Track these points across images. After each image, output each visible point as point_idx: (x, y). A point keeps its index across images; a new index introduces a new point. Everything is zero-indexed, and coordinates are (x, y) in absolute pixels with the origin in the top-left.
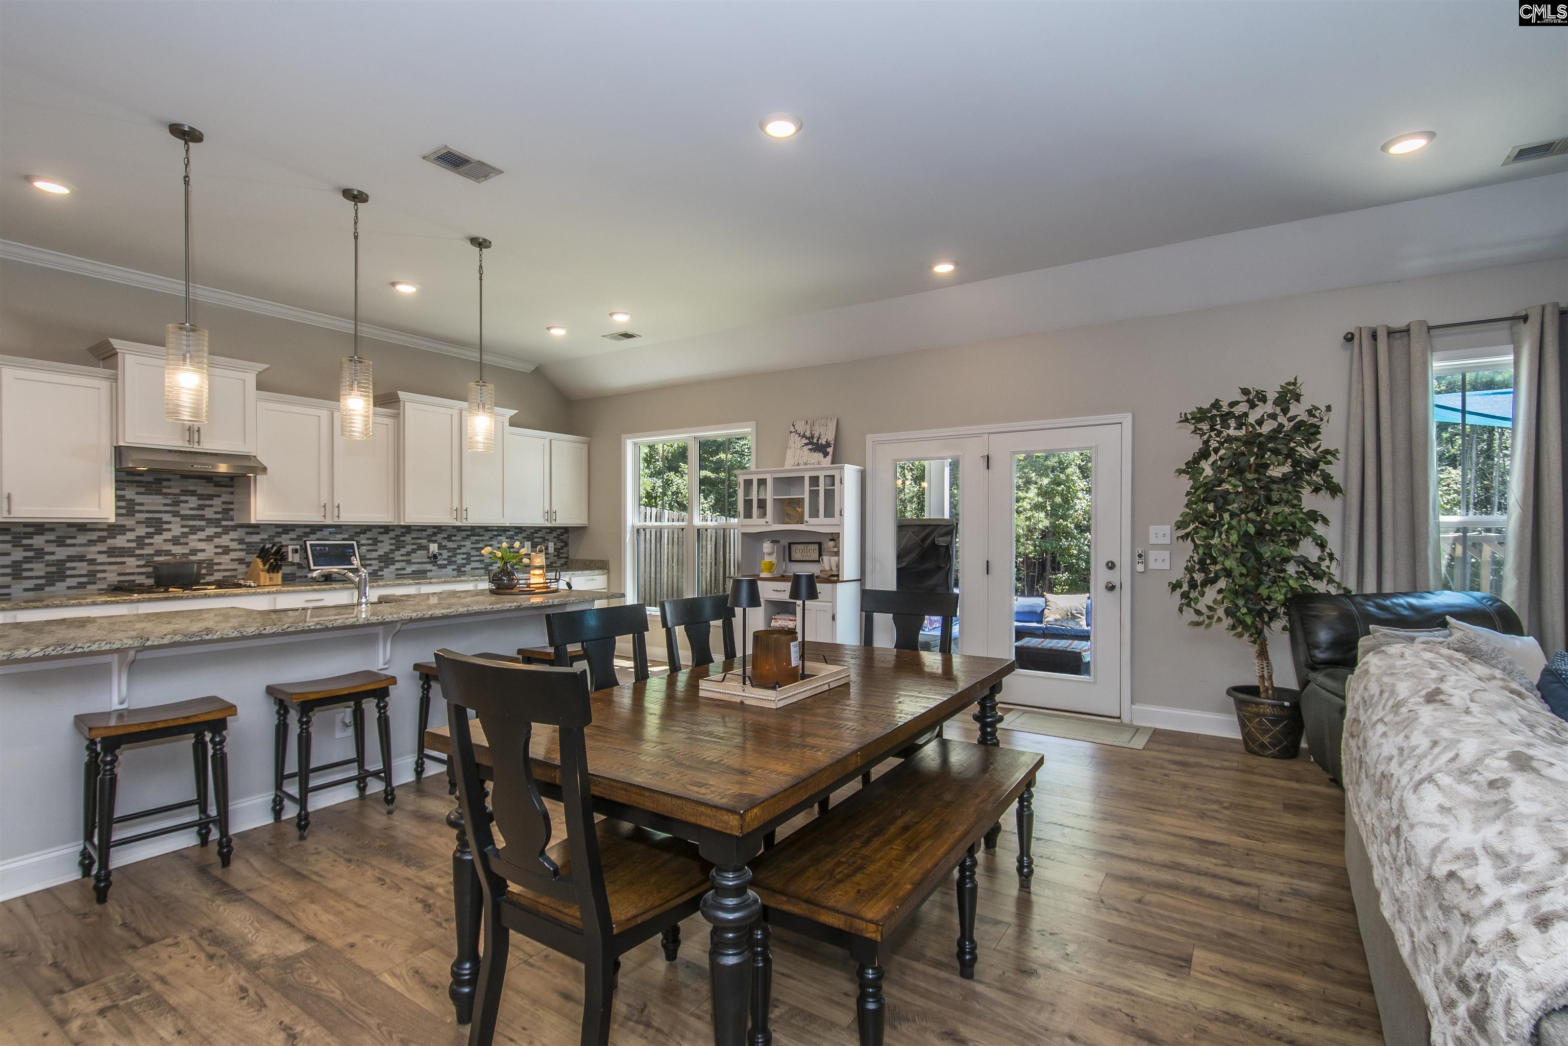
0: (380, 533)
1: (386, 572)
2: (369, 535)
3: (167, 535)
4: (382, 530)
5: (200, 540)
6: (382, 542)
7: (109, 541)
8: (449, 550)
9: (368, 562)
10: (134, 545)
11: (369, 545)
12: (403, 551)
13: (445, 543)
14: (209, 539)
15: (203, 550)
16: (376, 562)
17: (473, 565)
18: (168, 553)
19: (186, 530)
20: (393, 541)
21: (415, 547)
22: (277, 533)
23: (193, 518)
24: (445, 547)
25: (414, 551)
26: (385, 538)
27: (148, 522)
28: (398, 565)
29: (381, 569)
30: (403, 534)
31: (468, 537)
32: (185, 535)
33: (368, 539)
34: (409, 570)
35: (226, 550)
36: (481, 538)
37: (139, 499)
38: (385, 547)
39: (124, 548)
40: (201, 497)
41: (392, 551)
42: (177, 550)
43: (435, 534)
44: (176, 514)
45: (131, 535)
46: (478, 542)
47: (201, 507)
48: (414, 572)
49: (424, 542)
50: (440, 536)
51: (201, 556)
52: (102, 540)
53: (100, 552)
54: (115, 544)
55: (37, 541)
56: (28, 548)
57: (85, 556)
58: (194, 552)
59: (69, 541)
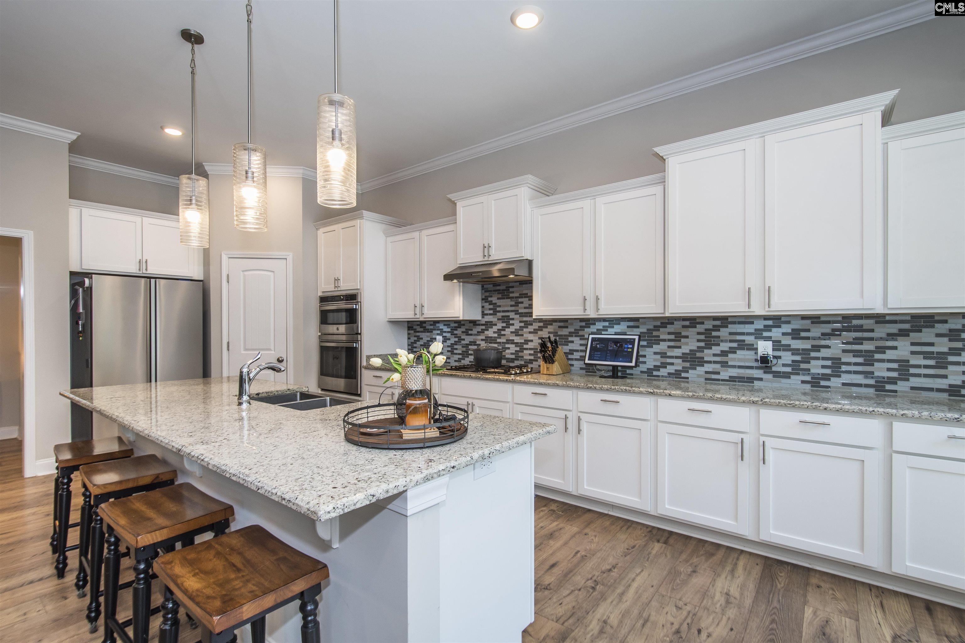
0: (684, 327)
1: (691, 374)
2: (670, 328)
3: (512, 329)
4: (687, 323)
5: (530, 333)
6: (687, 337)
7: (486, 332)
8: (796, 352)
9: (669, 360)
10: (496, 335)
11: (669, 340)
12: (716, 350)
13: (786, 341)
14: (535, 332)
15: (532, 341)
16: (680, 361)
17: (846, 378)
18: (512, 342)
19: (522, 324)
20: (702, 337)
21: (735, 345)
23: (525, 315)
24: (787, 348)
25: (733, 351)
26: (691, 332)
27: (503, 319)
28: (708, 367)
29: (686, 370)
30: (717, 328)
32: (521, 328)
33: (669, 333)
34: (725, 374)
36: (866, 335)
37: (499, 302)
38: (690, 344)
39: (492, 337)
40: (530, 298)
41: (700, 349)
42: (517, 339)
43: (768, 328)
44: (517, 312)
45: (495, 328)
46: (859, 341)
47: (531, 307)
48: (732, 379)
49: (749, 339)
50: (776, 333)
51: (530, 345)
52: (483, 331)
53: (482, 340)
54: (488, 334)
55: (459, 332)
56: (456, 336)
57: (476, 342)
58: (527, 342)
59: (470, 332)
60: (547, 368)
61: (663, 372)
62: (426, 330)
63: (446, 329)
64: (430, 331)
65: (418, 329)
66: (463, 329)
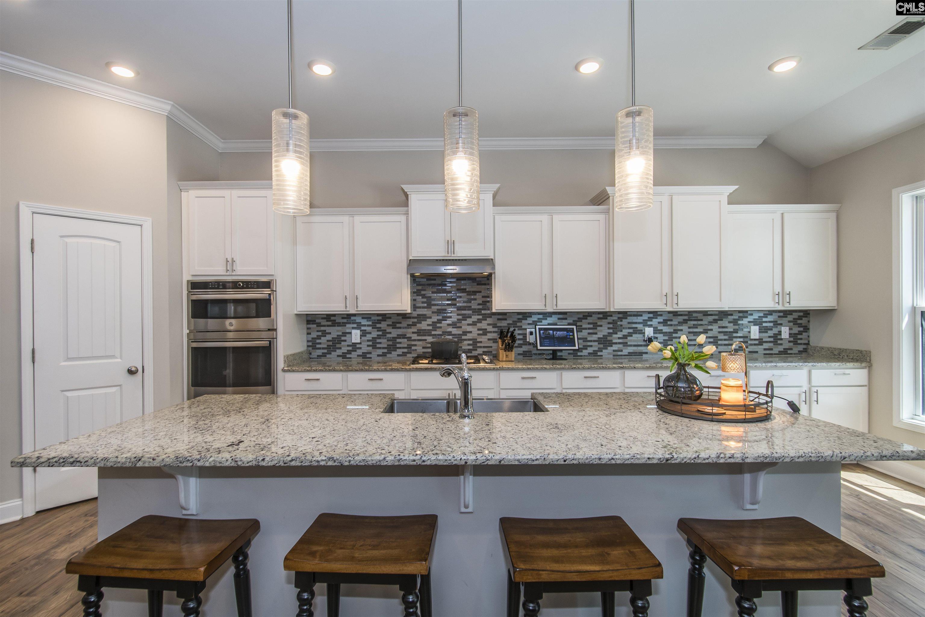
0: (599, 318)
1: (605, 353)
2: (590, 320)
3: (449, 321)
4: (601, 316)
5: (468, 325)
6: (601, 326)
7: (418, 325)
8: (665, 334)
9: (589, 344)
10: (430, 328)
11: (589, 329)
12: (620, 335)
13: (660, 327)
14: (474, 324)
15: (471, 332)
16: (596, 343)
18: (450, 333)
19: (460, 317)
20: (611, 326)
21: (631, 331)
22: (518, 319)
23: (464, 308)
24: (661, 332)
25: (630, 335)
26: (604, 322)
27: (439, 312)
28: (615, 347)
29: (600, 350)
30: (621, 319)
31: (685, 321)
32: (460, 321)
33: (589, 323)
34: (626, 351)
35: (485, 332)
36: (699, 322)
37: (433, 296)
38: (603, 331)
39: (425, 330)
40: (469, 293)
41: (610, 334)
42: (455, 331)
43: (650, 319)
44: (454, 306)
45: (429, 321)
46: (695, 326)
47: (469, 301)
48: (630, 354)
49: (640, 326)
50: (655, 322)
51: (469, 336)
52: (414, 324)
53: (413, 333)
54: (421, 327)
55: (383, 325)
56: (379, 329)
57: (406, 335)
58: (465, 333)
59: (398, 325)
60: (507, 356)
61: (585, 352)
62: (334, 324)
63: (364, 322)
64: (344, 324)
65: (324, 322)
66: (389, 322)
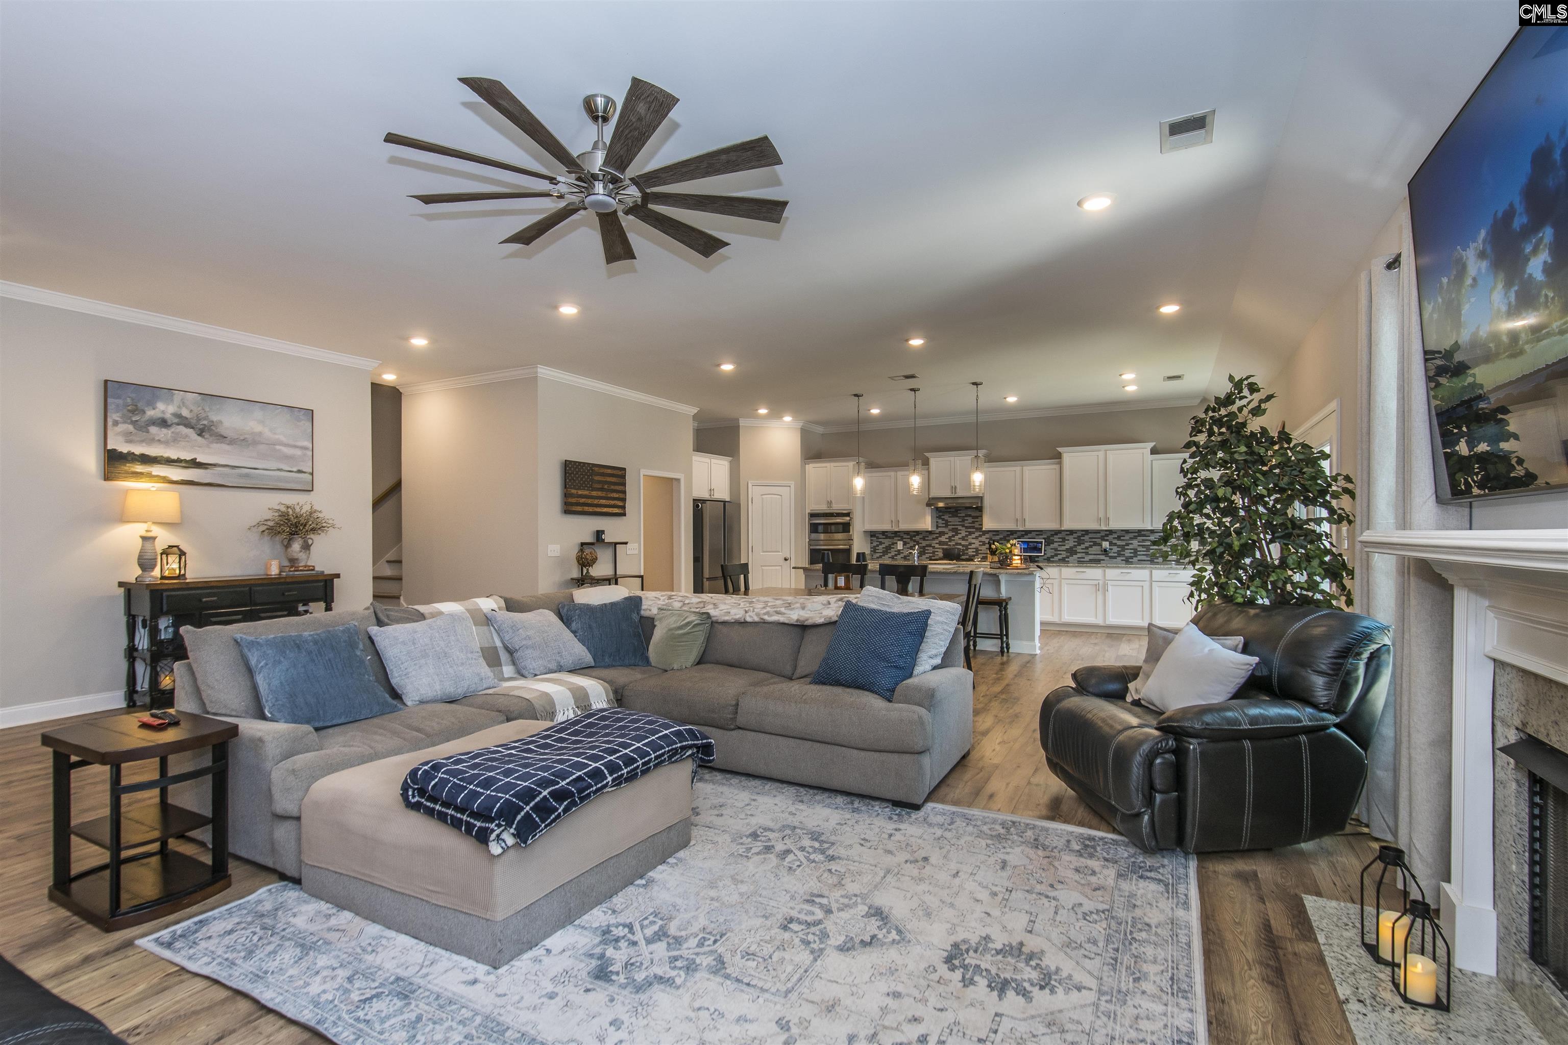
0: (1067, 535)
1: (1071, 559)
2: (1060, 536)
3: (960, 536)
4: (1069, 533)
5: (973, 538)
6: (1069, 540)
7: (939, 538)
8: (1119, 546)
9: (1059, 552)
10: (947, 540)
11: (1060, 542)
12: (1083, 546)
13: (1115, 542)
14: (976, 538)
15: (974, 543)
16: (1065, 552)
17: (1139, 558)
18: (960, 544)
20: (1076, 540)
21: (1092, 544)
23: (970, 527)
24: (1115, 544)
25: (1091, 546)
26: (1071, 537)
27: (953, 530)
28: (1079, 555)
29: (1068, 557)
30: (1083, 535)
31: (1135, 537)
32: (967, 536)
33: (1060, 538)
34: (1087, 558)
35: (984, 544)
37: (950, 519)
38: (1070, 543)
39: (942, 541)
40: (974, 517)
41: (1075, 546)
42: (963, 543)
43: (1107, 535)
44: (963, 526)
45: (947, 536)
46: (1144, 541)
47: (973, 522)
48: (1090, 561)
49: (1098, 541)
50: (1110, 537)
51: (973, 546)
52: (937, 538)
53: (936, 542)
54: (940, 540)
55: (917, 538)
56: (915, 541)
57: (931, 545)
58: (970, 544)
59: (926, 538)
61: (1056, 558)
62: (887, 537)
63: (905, 536)
64: (893, 538)
65: (881, 536)
66: (921, 536)
